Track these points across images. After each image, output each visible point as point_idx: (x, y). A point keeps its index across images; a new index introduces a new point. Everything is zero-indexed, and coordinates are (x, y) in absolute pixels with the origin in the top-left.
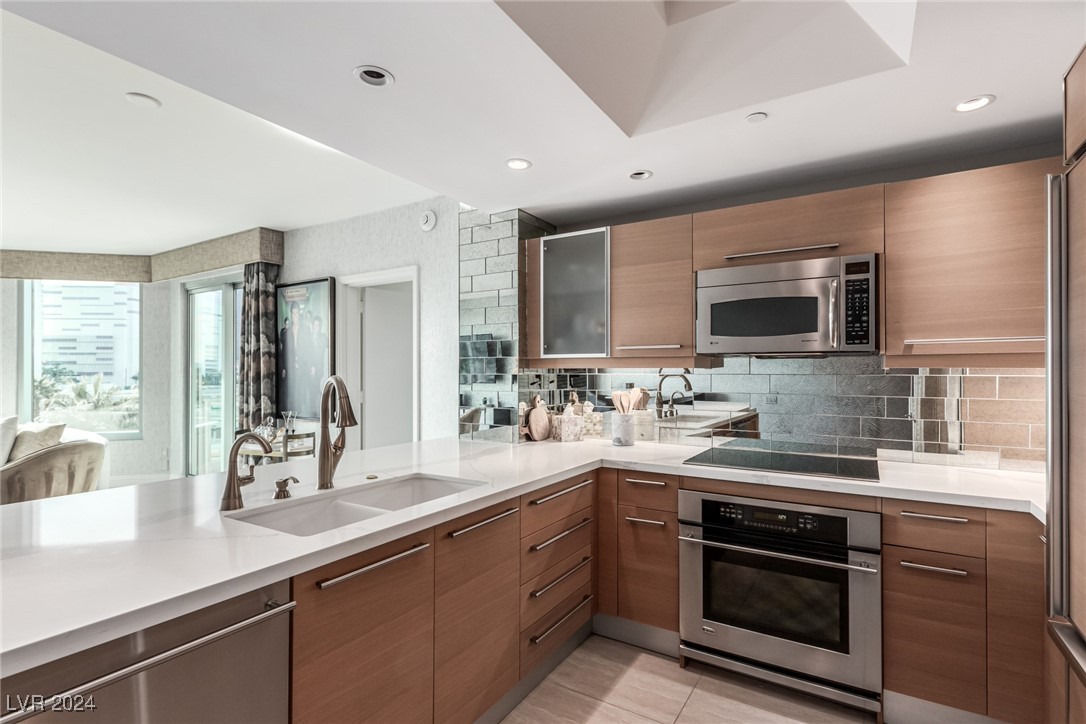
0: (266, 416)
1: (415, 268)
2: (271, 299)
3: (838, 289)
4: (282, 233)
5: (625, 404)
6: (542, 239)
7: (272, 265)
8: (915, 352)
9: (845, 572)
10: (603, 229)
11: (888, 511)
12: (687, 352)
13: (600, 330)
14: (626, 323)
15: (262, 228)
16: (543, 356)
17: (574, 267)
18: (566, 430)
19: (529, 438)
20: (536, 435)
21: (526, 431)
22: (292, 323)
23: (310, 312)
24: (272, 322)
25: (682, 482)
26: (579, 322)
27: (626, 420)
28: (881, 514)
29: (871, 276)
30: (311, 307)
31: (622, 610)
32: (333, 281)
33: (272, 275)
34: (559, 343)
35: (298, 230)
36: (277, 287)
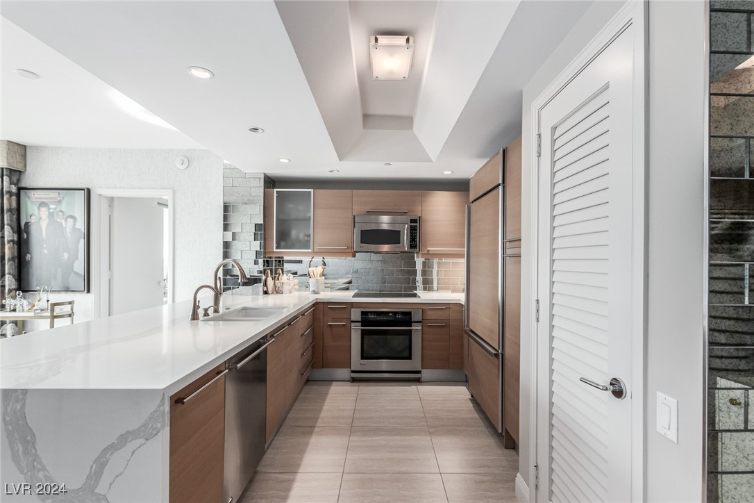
0: (10, 291)
1: (171, 191)
2: (14, 198)
3: (408, 228)
4: (25, 146)
5: (316, 274)
6: (275, 190)
7: (15, 171)
8: (430, 252)
9: (411, 330)
10: (310, 190)
11: (424, 308)
12: (350, 250)
13: (306, 238)
14: (320, 237)
15: (8, 141)
16: (275, 250)
17: (291, 206)
18: (286, 288)
19: (266, 293)
20: (270, 291)
21: (265, 289)
22: (40, 219)
23: (62, 212)
24: (15, 216)
25: (352, 305)
26: (294, 233)
27: (317, 281)
28: (422, 310)
29: (418, 224)
30: (63, 207)
31: (325, 364)
32: (89, 190)
33: (14, 179)
34: (283, 244)
35: (45, 147)
36: (19, 189)
